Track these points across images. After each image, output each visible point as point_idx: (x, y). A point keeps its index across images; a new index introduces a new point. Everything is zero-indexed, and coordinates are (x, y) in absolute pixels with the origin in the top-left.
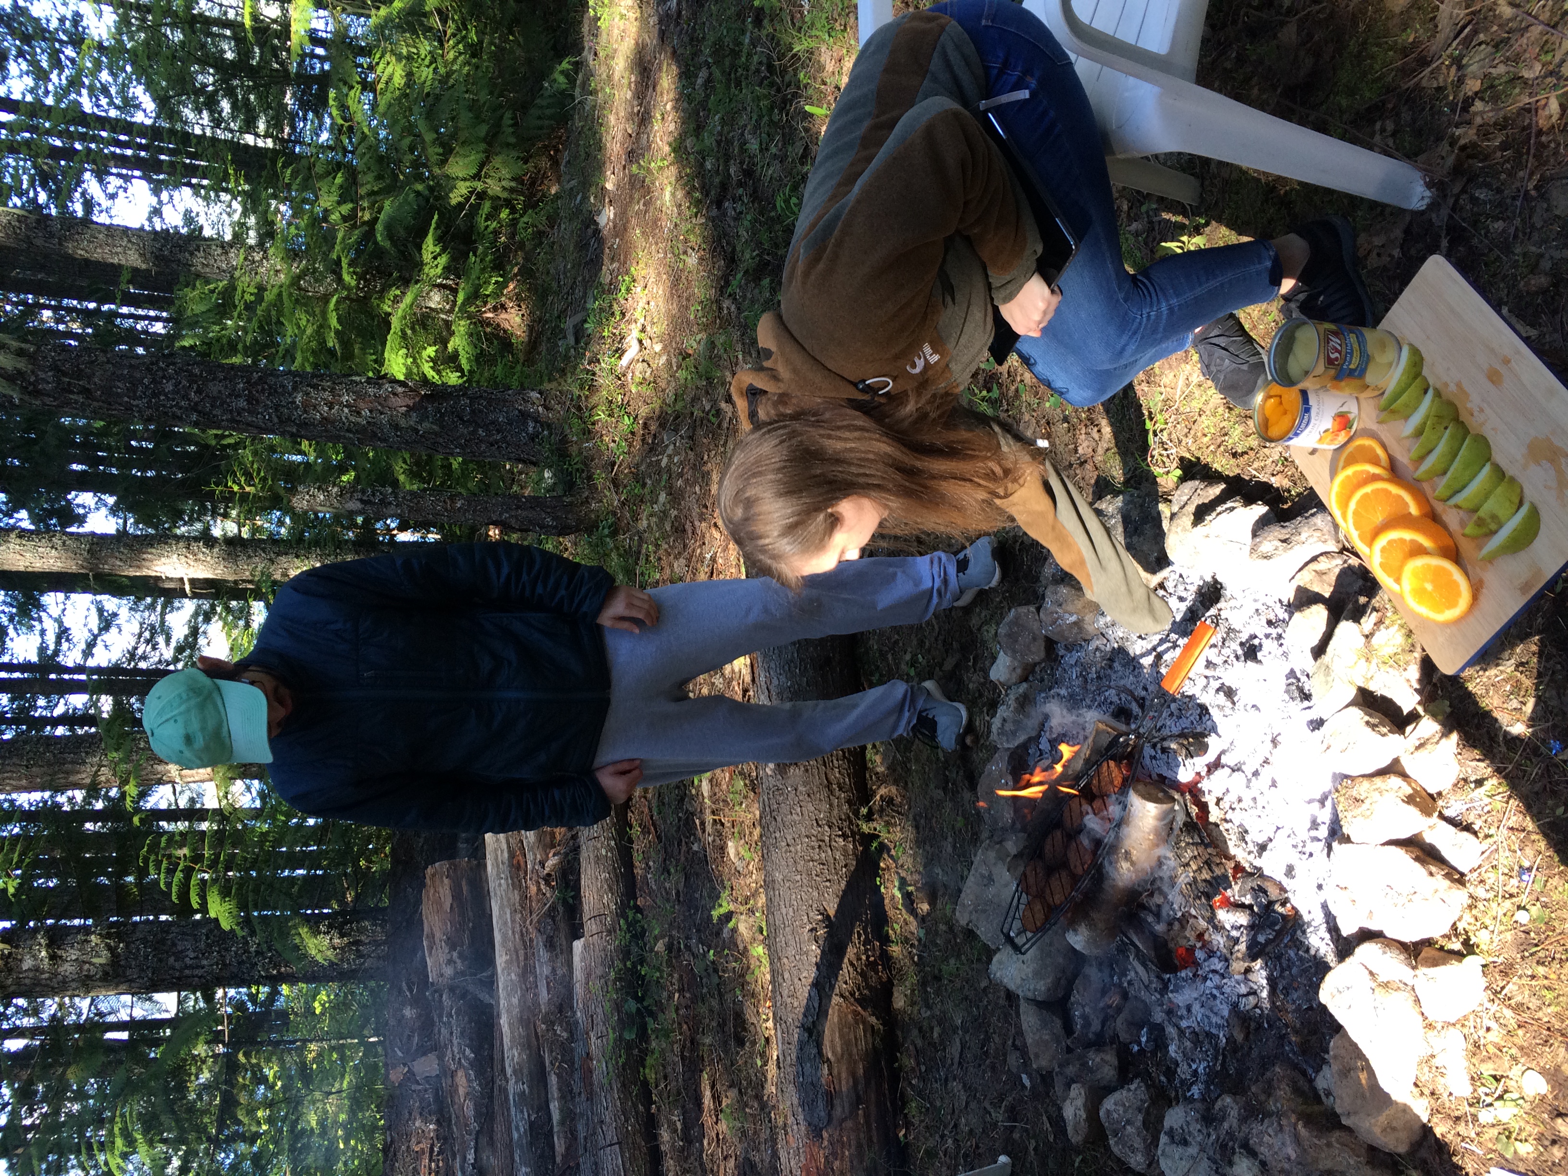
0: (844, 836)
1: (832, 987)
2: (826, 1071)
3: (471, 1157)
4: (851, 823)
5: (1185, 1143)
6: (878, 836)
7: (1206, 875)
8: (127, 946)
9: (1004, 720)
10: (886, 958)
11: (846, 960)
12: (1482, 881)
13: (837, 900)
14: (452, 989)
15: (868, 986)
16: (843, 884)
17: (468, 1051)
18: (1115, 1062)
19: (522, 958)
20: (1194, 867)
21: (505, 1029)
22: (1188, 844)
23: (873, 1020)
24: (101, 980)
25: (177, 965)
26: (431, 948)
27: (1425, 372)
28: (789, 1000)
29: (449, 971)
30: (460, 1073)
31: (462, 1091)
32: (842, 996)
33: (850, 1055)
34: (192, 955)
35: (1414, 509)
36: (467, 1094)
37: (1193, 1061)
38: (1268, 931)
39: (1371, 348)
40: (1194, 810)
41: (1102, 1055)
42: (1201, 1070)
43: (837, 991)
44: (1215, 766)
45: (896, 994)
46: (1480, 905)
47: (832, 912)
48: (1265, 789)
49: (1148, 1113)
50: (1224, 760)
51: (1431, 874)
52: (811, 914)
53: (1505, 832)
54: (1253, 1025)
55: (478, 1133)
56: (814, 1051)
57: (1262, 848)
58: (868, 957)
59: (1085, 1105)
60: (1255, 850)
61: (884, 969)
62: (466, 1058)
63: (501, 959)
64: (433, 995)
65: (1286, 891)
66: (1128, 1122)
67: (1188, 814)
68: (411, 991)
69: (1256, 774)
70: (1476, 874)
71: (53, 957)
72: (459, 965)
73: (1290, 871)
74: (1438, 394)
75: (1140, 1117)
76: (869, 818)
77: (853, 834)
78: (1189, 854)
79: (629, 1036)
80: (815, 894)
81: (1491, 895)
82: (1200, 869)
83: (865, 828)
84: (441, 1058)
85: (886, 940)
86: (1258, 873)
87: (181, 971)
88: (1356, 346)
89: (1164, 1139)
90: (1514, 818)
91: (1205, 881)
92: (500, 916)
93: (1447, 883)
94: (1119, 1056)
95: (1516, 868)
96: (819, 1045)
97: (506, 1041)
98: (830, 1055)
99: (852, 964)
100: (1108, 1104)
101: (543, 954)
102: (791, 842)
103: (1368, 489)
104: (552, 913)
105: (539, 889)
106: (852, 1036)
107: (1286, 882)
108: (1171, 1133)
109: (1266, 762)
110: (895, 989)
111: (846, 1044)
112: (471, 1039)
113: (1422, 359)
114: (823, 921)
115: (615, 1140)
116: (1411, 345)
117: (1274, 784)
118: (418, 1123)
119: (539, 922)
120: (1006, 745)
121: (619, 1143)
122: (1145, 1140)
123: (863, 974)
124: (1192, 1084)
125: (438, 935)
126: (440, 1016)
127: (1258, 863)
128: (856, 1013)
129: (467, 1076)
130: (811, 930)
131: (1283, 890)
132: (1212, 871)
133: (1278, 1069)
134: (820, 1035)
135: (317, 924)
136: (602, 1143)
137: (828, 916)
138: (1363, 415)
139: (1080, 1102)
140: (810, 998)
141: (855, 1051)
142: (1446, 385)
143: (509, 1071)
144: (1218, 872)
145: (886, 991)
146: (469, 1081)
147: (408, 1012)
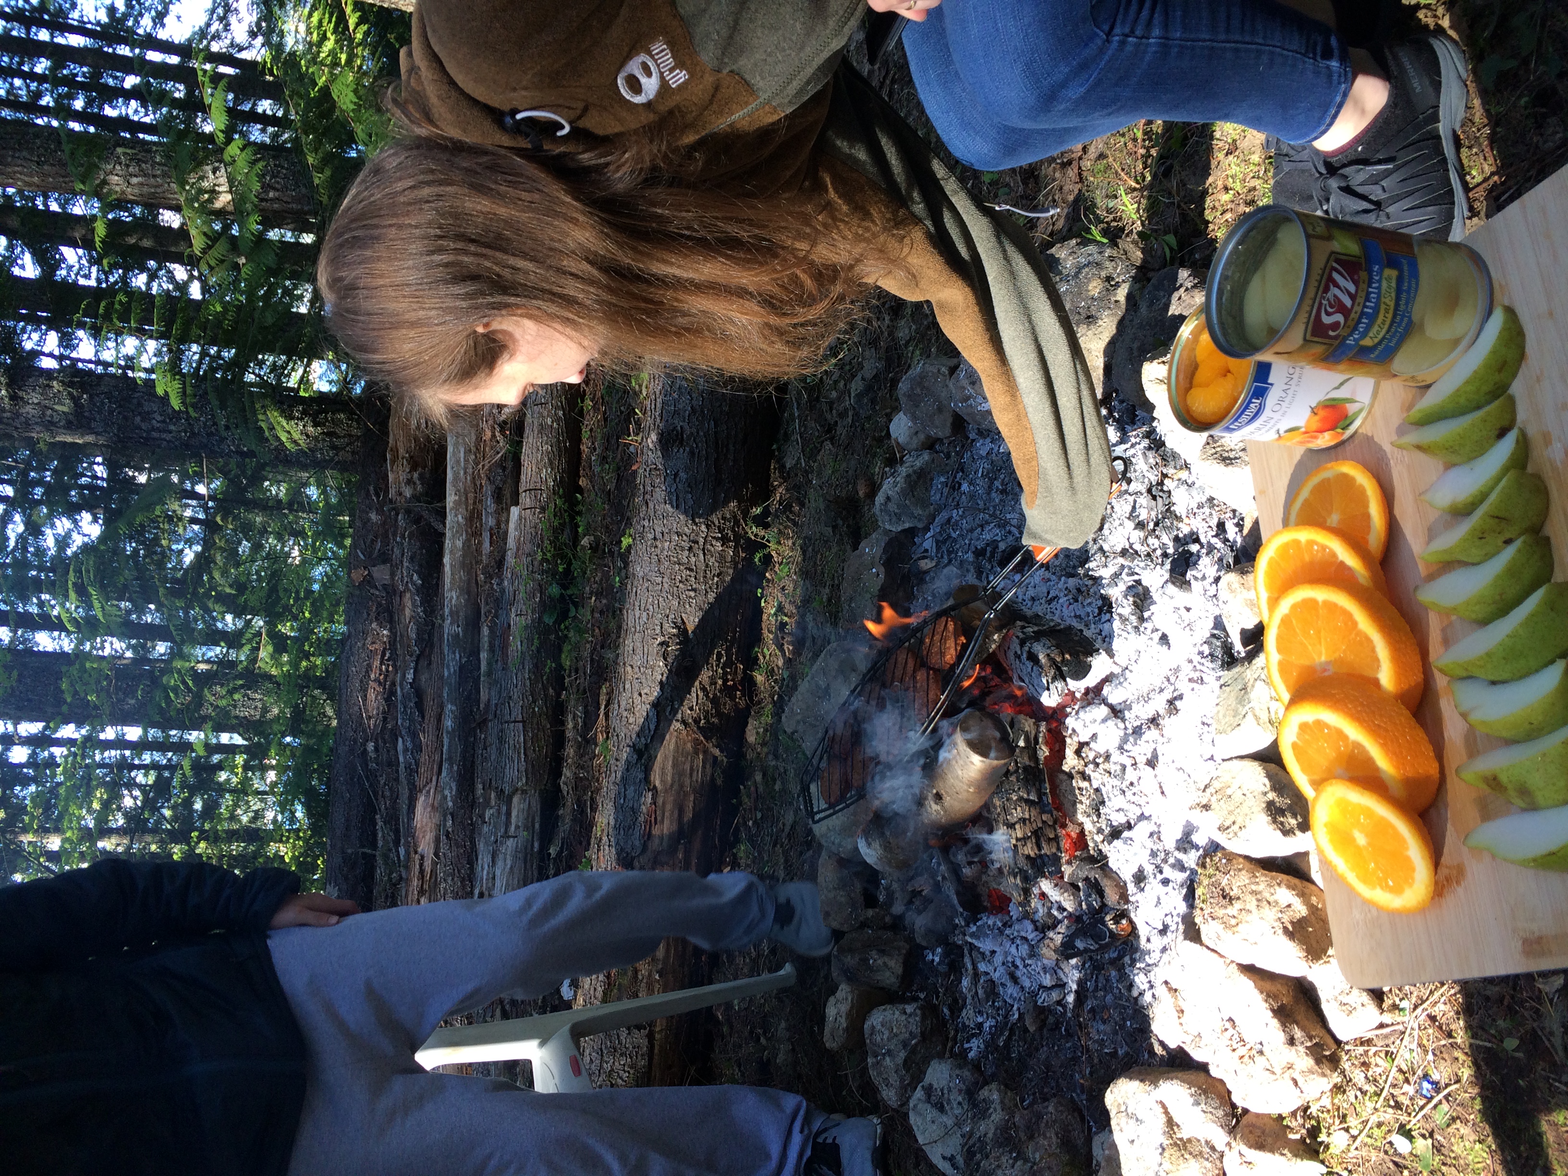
0: (724, 540)
1: (674, 712)
2: (649, 800)
3: (410, 677)
4: (737, 523)
5: (941, 1109)
6: (765, 546)
7: (1029, 850)
8: (91, 397)
9: (888, 499)
10: (749, 684)
11: (697, 683)
12: (1364, 1064)
13: (700, 614)
14: (408, 512)
15: (719, 714)
16: (711, 597)
17: (415, 577)
18: (900, 971)
19: (471, 501)
20: (1020, 835)
21: (447, 569)
22: (1021, 799)
23: (717, 752)
24: (64, 428)
25: (144, 426)
26: (393, 462)
27: (1517, 388)
28: (625, 714)
29: (408, 492)
30: (408, 595)
31: (408, 612)
32: (684, 722)
33: (681, 786)
34: (159, 418)
35: (1386, 677)
36: (412, 617)
37: (980, 1013)
38: (1091, 942)
39: (1419, 309)
40: (1044, 751)
41: (886, 959)
42: (987, 1025)
43: (679, 716)
44: (1094, 695)
45: (749, 727)
46: (1351, 1094)
47: (691, 627)
48: (1142, 760)
49: (913, 1051)
50: (1106, 691)
51: (1291, 1041)
52: (666, 626)
53: (1421, 1015)
54: (1051, 1019)
55: (419, 657)
56: (641, 776)
57: (1115, 834)
58: (725, 681)
59: (849, 1014)
60: (1107, 831)
61: (743, 695)
62: (414, 584)
63: (451, 499)
64: (390, 511)
65: (1127, 901)
66: (889, 1052)
67: (1034, 756)
68: (378, 496)
69: (1137, 731)
70: (1361, 1050)
71: (13, 398)
72: (419, 487)
73: (1140, 878)
74: (1524, 445)
75: (903, 1055)
76: (762, 522)
77: (737, 537)
78: (1017, 813)
79: (549, 620)
80: (675, 603)
81: (1371, 1089)
82: (1025, 839)
83: (753, 531)
84: (393, 575)
85: (751, 663)
86: (1100, 861)
87: (148, 432)
88: (1389, 301)
89: (919, 1093)
90: (1441, 1007)
91: (1028, 857)
92: (454, 453)
93: (1310, 1062)
94: (906, 964)
95: (1420, 1073)
96: (647, 770)
97: (447, 579)
98: (657, 783)
99: (703, 689)
100: (877, 1018)
101: (490, 504)
102: (659, 536)
103: (1321, 594)
104: (501, 464)
105: (494, 436)
106: (687, 767)
107: (1131, 888)
108: (929, 1090)
109: (1154, 721)
110: (750, 720)
111: (679, 773)
112: (421, 566)
113: (1522, 356)
114: (677, 636)
115: (520, 718)
116: (1510, 312)
117: (1152, 763)
118: (374, 625)
119: (490, 469)
120: (888, 527)
121: (523, 722)
122: (902, 1080)
123: (715, 701)
124: (973, 1035)
125: (401, 451)
126: (395, 535)
127: (1105, 848)
128: (696, 742)
129: (412, 599)
130: (662, 644)
131: (1124, 897)
132: (1040, 848)
133: (1051, 1109)
134: (651, 759)
135: (291, 407)
136: (507, 718)
137: (686, 630)
138: (1377, 410)
139: (844, 1008)
140: (647, 718)
141: (687, 781)
142: (1547, 439)
143: (447, 611)
144: (1046, 850)
145: (741, 718)
146: (414, 605)
147: (374, 516)
